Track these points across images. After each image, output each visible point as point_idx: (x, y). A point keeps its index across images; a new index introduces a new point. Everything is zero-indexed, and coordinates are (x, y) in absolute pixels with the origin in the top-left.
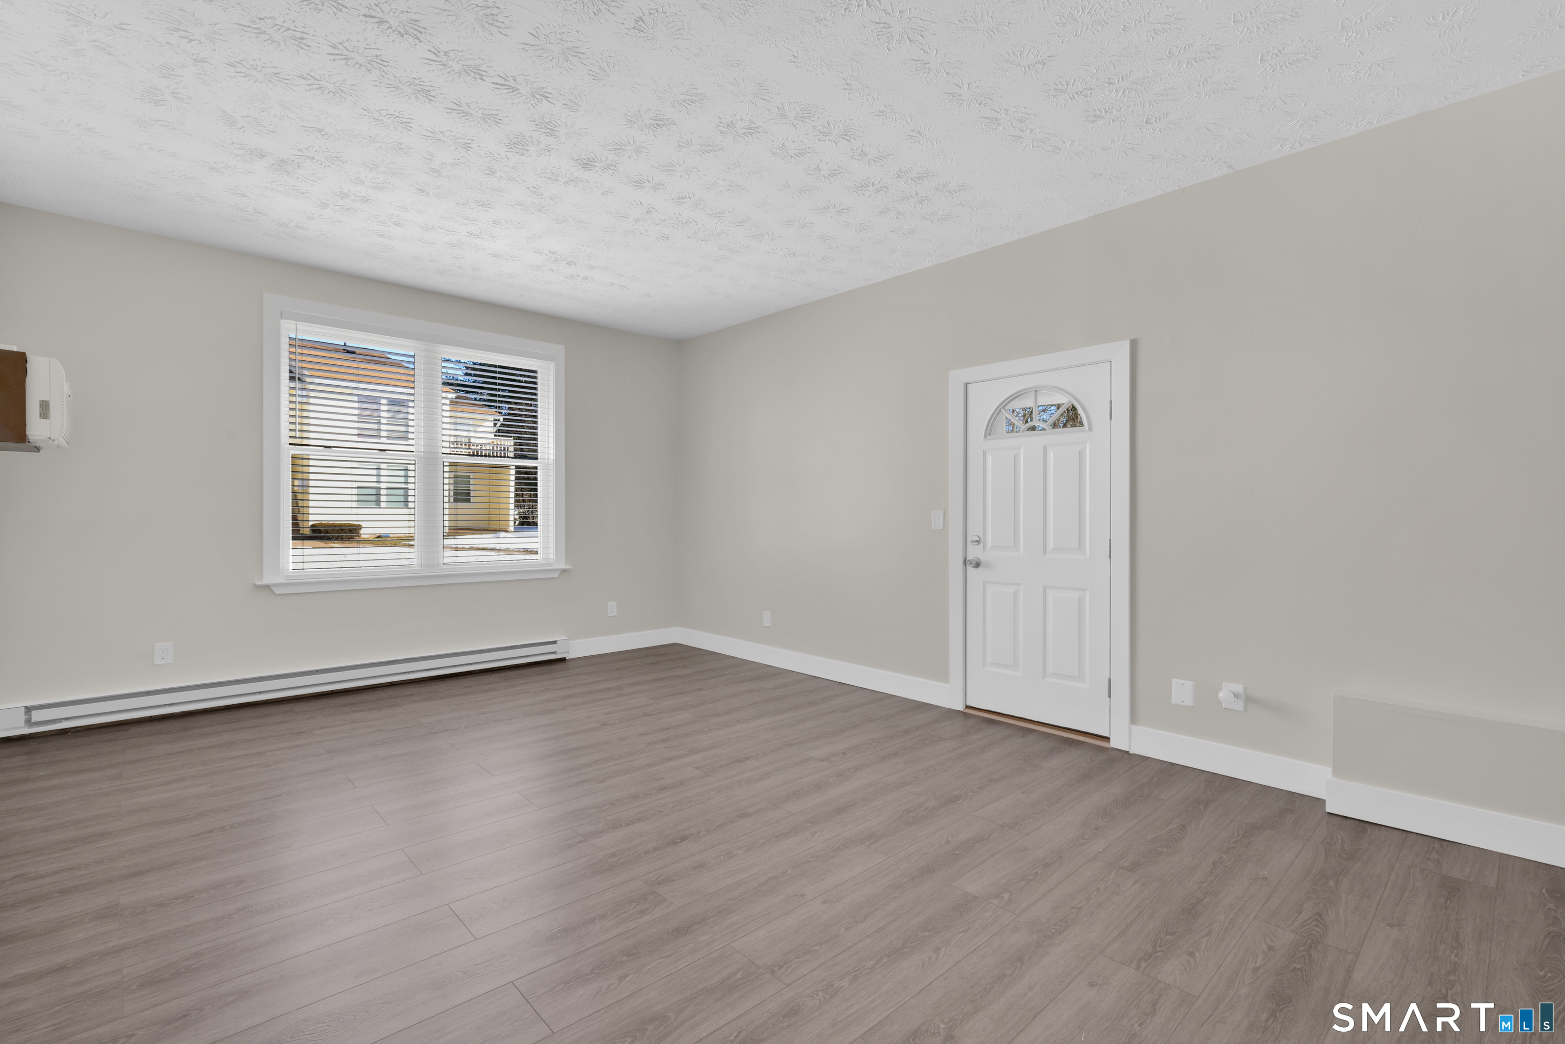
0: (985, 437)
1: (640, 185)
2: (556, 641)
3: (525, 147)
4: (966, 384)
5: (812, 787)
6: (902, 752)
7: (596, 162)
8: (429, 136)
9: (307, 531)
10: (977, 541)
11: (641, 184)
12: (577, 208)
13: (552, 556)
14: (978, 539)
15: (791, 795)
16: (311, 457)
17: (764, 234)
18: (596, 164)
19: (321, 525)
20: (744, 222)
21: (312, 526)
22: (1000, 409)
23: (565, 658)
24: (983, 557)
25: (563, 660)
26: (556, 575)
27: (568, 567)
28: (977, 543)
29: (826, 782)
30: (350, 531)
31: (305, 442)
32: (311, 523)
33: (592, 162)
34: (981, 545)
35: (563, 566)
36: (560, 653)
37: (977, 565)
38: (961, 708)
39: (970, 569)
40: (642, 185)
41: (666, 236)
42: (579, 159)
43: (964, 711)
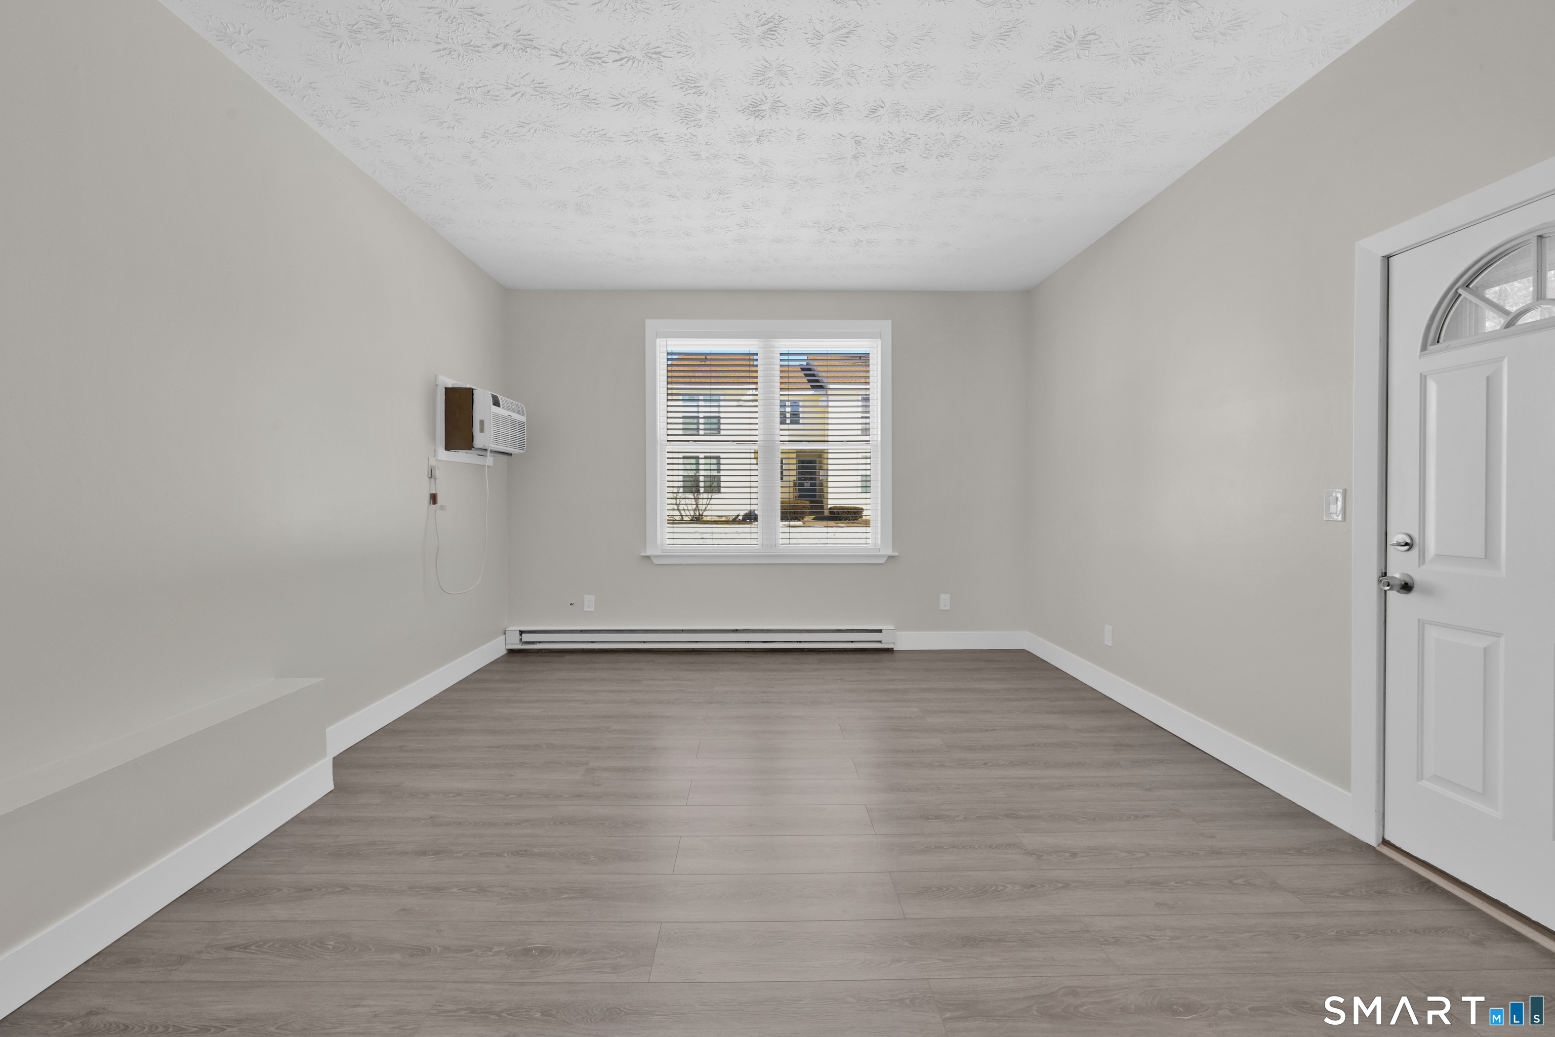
0: (1424, 348)
1: (820, 113)
2: (881, 630)
3: (696, 117)
4: (1388, 258)
5: (971, 888)
6: (1173, 883)
7: (760, 105)
8: (628, 141)
9: (827, 513)
10: (1407, 544)
11: (820, 111)
12: (792, 165)
13: (879, 542)
14: (1408, 541)
15: (934, 889)
16: (829, 451)
17: (1007, 120)
18: (763, 107)
19: (835, 508)
20: (969, 113)
21: (830, 508)
22: (1456, 291)
23: (893, 648)
24: (1418, 575)
25: (890, 651)
26: (882, 561)
27: (896, 554)
28: (1407, 548)
29: (1001, 888)
30: (855, 513)
31: (826, 439)
32: (829, 506)
33: (756, 107)
34: (1415, 551)
35: (889, 552)
36: (884, 643)
37: (1407, 587)
38: (1372, 840)
39: (1394, 596)
40: (823, 112)
41: (900, 165)
42: (745, 109)
43: (1378, 849)
